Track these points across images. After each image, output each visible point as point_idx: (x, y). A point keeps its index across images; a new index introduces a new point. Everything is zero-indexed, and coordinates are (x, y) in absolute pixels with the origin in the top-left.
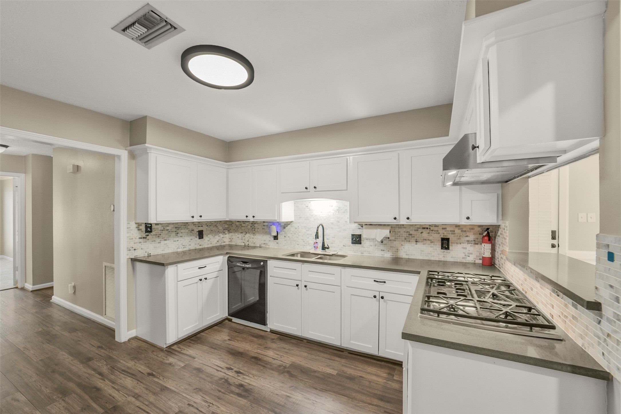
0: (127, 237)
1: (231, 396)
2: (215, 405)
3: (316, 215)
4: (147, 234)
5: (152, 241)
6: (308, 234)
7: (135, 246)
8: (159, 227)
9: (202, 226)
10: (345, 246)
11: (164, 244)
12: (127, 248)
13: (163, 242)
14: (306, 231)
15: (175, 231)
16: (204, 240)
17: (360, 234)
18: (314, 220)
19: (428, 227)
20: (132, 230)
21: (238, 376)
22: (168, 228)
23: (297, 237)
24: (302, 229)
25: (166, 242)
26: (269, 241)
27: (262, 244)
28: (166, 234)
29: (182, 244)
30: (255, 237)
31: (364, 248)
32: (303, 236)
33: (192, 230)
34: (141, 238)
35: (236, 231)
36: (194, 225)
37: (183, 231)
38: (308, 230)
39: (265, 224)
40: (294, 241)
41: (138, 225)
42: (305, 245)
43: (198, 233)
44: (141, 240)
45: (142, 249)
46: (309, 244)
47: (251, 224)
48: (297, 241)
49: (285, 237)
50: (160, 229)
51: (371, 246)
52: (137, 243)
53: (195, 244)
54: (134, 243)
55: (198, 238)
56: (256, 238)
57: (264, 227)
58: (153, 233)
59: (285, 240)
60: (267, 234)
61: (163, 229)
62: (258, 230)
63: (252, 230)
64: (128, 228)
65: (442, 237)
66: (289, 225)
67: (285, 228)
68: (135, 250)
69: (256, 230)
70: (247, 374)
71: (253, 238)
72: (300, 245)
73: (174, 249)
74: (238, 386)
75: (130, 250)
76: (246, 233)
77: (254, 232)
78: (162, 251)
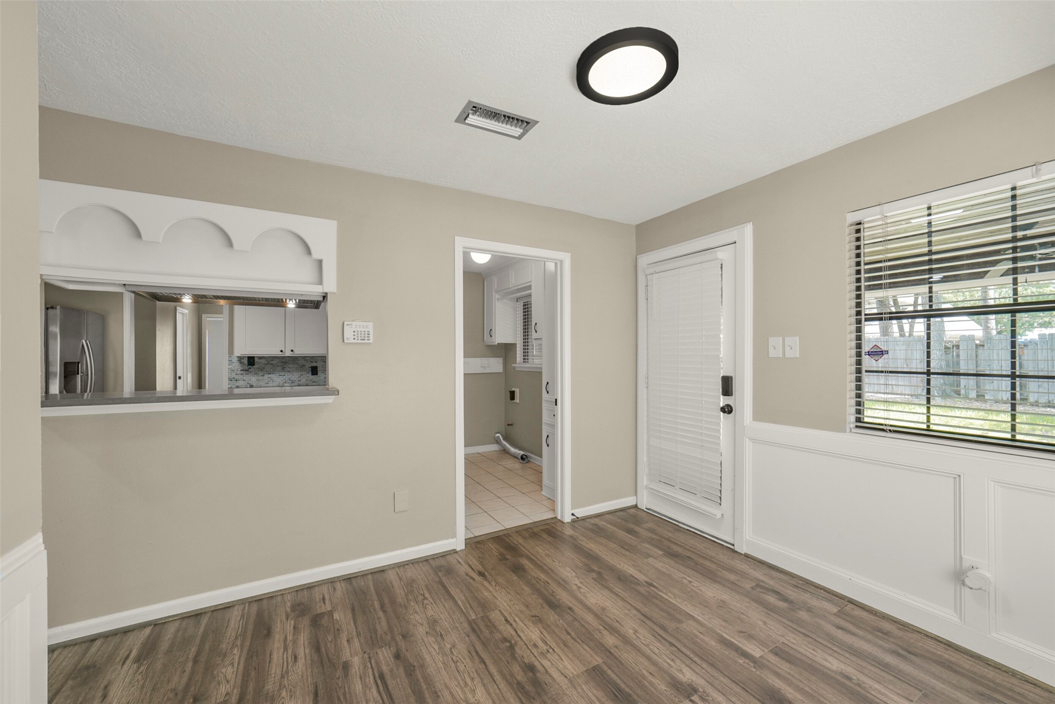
0: (229, 369)
4: (249, 367)
5: (255, 374)
7: (237, 377)
8: (263, 361)
9: (316, 362)
11: (268, 378)
12: (229, 378)
13: (266, 376)
15: (281, 366)
16: (319, 376)
20: (234, 363)
22: (272, 362)
25: (270, 376)
28: (271, 368)
29: (290, 379)
33: (303, 366)
34: (243, 370)
36: (305, 360)
37: (290, 366)
41: (240, 358)
43: (310, 369)
44: (242, 372)
45: (243, 380)
50: (263, 362)
52: (239, 374)
53: (307, 380)
54: (236, 374)
55: (310, 373)
58: (256, 366)
61: (267, 363)
64: (229, 361)
68: (236, 380)
73: (280, 383)
75: (231, 380)
78: (266, 383)
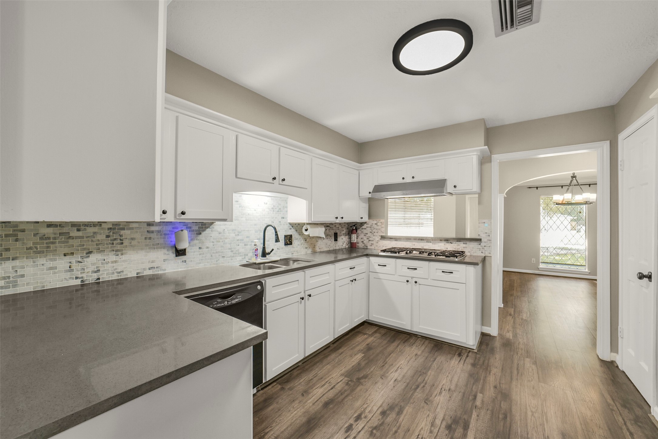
1: (403, 420)
2: (420, 432)
3: (249, 214)
6: (238, 240)
10: (279, 249)
14: (236, 235)
17: (291, 234)
18: (246, 220)
19: (329, 225)
21: (365, 417)
23: (222, 247)
24: (229, 233)
26: (164, 260)
27: (144, 269)
30: (124, 257)
31: (294, 248)
32: (230, 244)
35: (39, 252)
38: (238, 235)
39: (153, 228)
40: (216, 252)
42: (233, 256)
46: (239, 253)
47: (107, 231)
48: (222, 252)
49: (200, 248)
51: (299, 245)
56: (124, 261)
57: (149, 235)
59: (200, 254)
60: (161, 248)
62: (134, 243)
63: (113, 244)
65: (334, 232)
66: (207, 228)
67: (200, 234)
69: (126, 242)
70: (363, 409)
71: (116, 262)
72: (227, 257)
74: (384, 416)
76: (90, 252)
77: (119, 247)
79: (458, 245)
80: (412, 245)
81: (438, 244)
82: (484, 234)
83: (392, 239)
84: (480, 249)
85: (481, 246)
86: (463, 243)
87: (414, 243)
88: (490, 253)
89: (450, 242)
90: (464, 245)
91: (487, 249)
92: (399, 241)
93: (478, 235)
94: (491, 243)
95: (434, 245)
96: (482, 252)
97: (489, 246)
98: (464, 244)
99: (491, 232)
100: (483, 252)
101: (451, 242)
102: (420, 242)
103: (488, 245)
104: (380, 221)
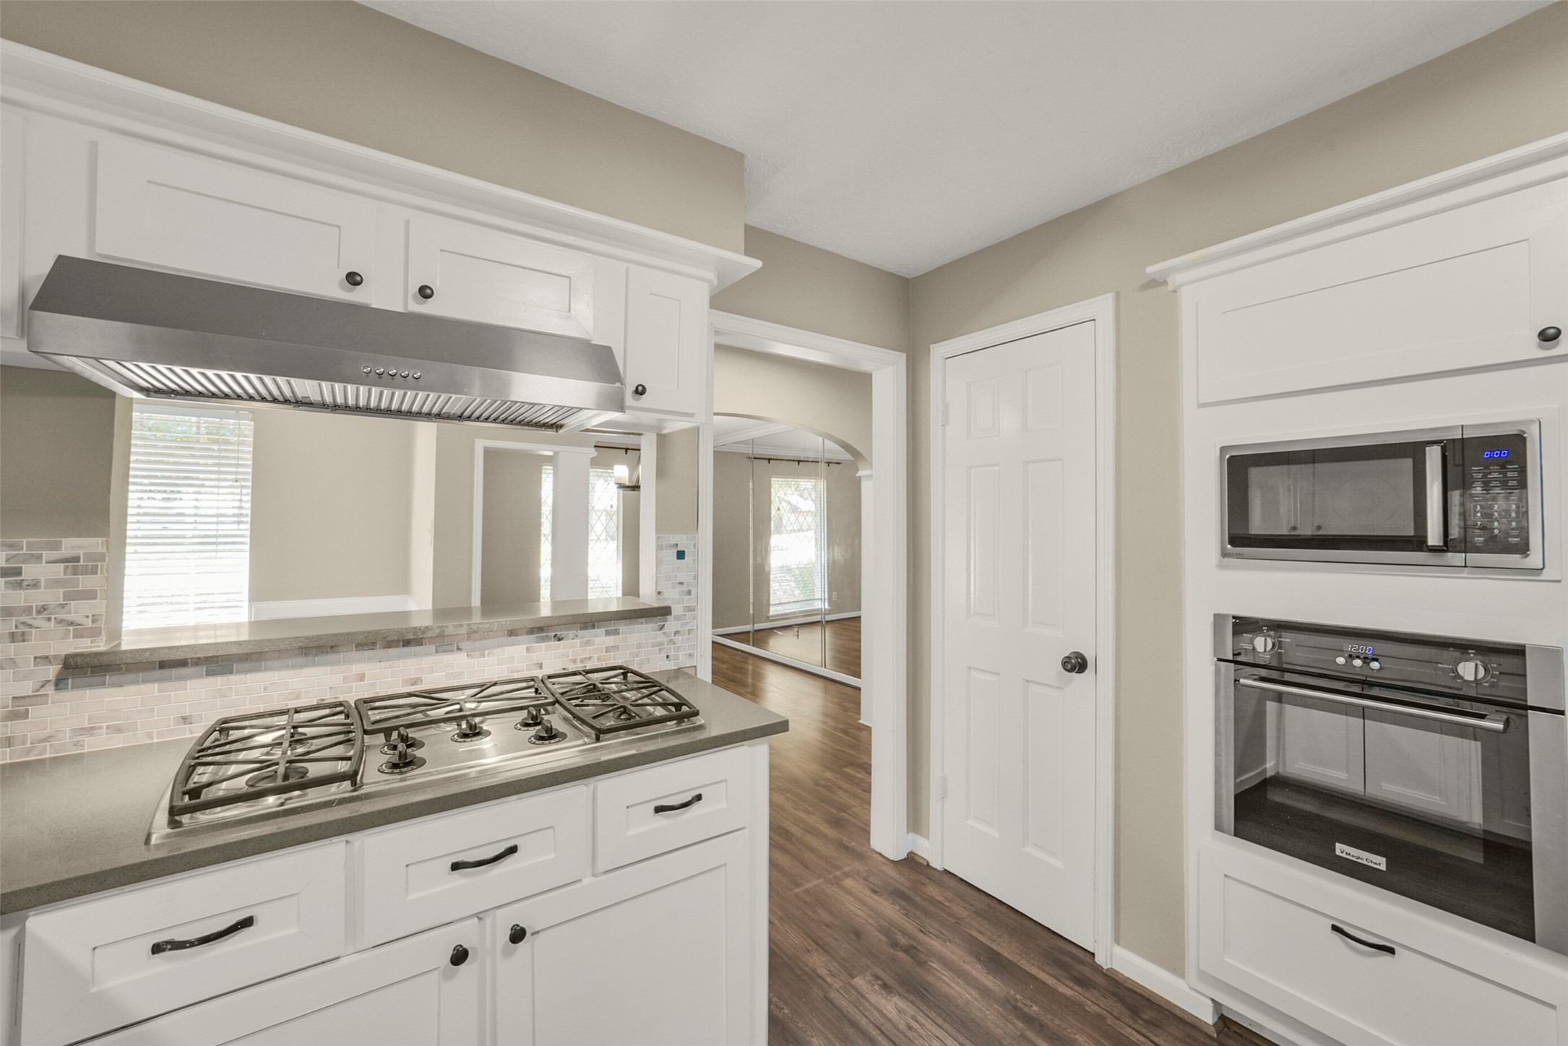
79: (588, 643)
80: (346, 680)
81: (499, 649)
82: (673, 588)
83: (182, 663)
84: (661, 644)
85: (664, 633)
86: (604, 630)
87: (356, 668)
88: (690, 655)
89: (553, 634)
90: (610, 640)
91: (682, 640)
92: (239, 672)
93: (654, 593)
94: (695, 618)
95: (476, 661)
96: (667, 657)
97: (690, 631)
98: (608, 633)
99: (696, 577)
100: (672, 653)
101: (559, 633)
102: (399, 658)
103: (686, 628)
104: (56, 546)
